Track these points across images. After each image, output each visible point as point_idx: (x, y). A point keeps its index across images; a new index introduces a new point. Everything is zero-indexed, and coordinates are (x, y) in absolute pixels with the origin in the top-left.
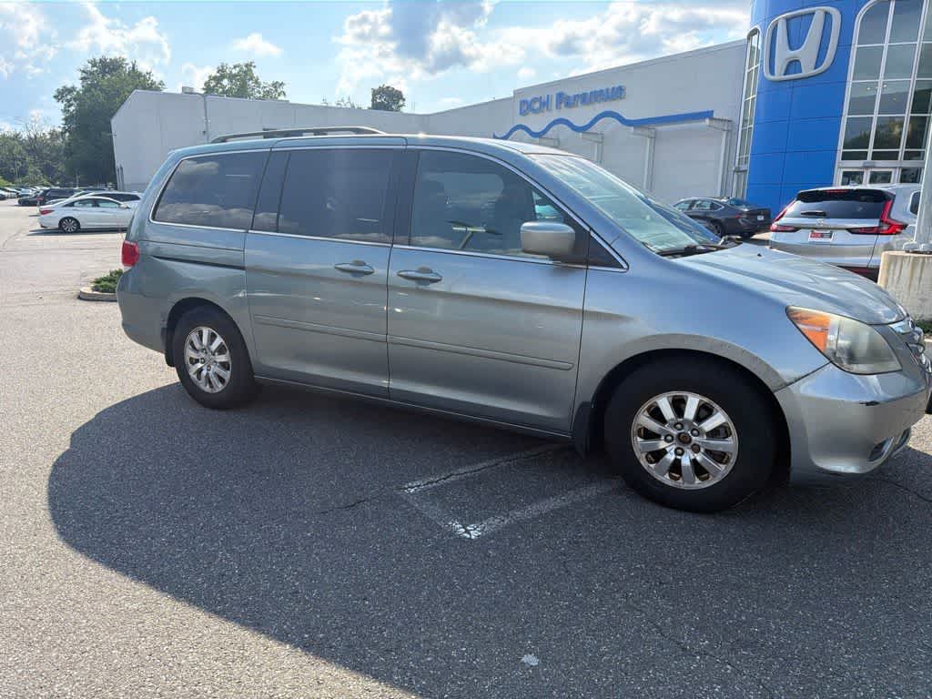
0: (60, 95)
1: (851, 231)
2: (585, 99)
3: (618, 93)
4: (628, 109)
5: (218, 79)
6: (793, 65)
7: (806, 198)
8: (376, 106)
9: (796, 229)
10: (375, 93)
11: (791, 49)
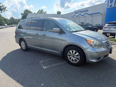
0: (21, 14)
1: (114, 28)
2: (83, 12)
3: (87, 11)
4: (88, 13)
5: (39, 11)
6: (111, 6)
7: (108, 23)
8: (57, 14)
9: (106, 28)
10: (57, 12)
11: (111, 3)
